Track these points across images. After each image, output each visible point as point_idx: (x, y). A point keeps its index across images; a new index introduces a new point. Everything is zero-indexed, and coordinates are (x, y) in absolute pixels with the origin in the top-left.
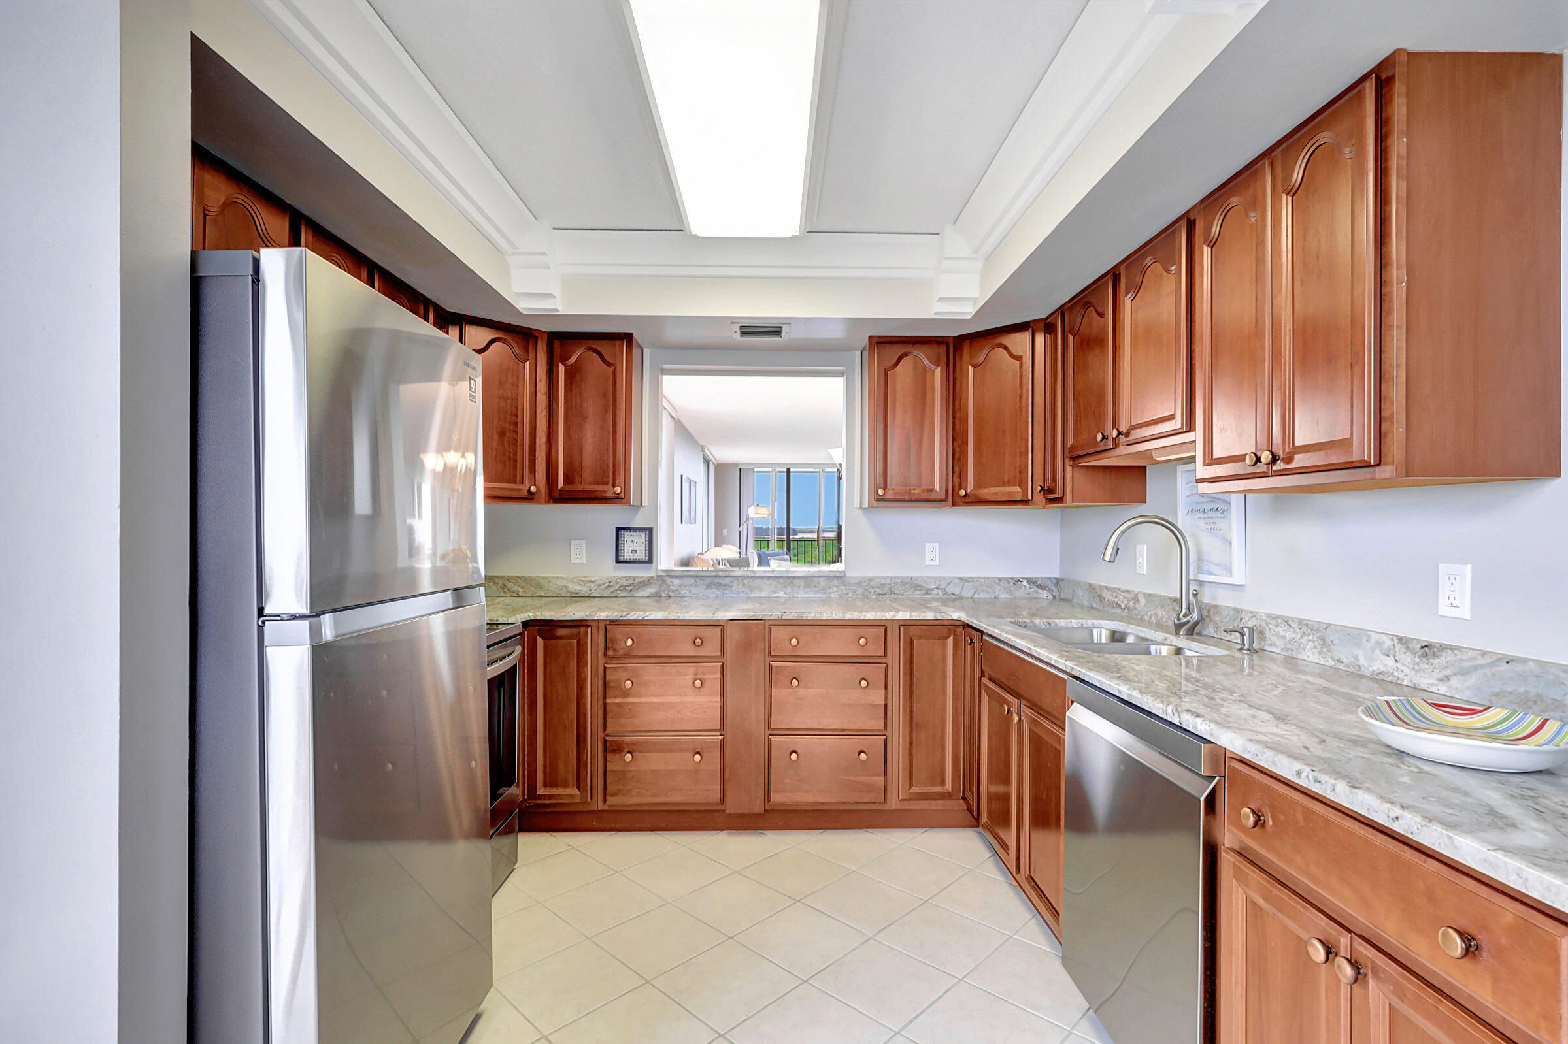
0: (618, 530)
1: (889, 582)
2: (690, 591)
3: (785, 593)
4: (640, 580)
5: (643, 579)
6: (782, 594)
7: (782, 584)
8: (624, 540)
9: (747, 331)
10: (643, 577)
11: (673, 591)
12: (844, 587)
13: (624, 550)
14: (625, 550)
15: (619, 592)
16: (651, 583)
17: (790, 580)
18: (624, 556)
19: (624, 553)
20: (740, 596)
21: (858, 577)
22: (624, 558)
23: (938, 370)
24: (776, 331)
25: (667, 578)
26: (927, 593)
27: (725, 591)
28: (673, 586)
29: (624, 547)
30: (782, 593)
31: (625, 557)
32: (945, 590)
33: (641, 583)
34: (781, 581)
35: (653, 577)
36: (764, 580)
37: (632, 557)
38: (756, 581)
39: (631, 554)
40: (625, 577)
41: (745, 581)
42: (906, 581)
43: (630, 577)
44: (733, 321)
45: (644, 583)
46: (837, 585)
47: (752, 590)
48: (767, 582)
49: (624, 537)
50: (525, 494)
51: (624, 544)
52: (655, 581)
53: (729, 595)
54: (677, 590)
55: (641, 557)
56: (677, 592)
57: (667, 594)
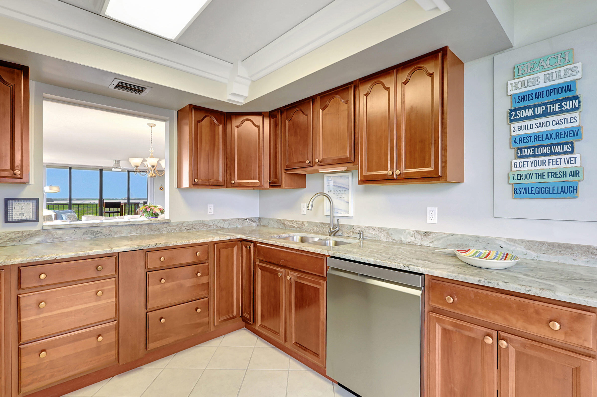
0: (6, 201)
1: (192, 224)
2: (71, 237)
3: (136, 233)
4: (28, 233)
5: (31, 232)
6: (134, 234)
7: (134, 228)
8: (12, 207)
9: (120, 86)
10: (31, 231)
11: (57, 238)
12: (169, 228)
13: (12, 214)
14: (14, 215)
15: (8, 242)
16: (38, 234)
17: (139, 226)
18: (12, 218)
19: (12, 216)
20: (108, 237)
21: (176, 222)
22: (12, 220)
23: (221, 126)
24: (139, 89)
25: (51, 230)
26: (209, 227)
27: (97, 235)
28: (57, 235)
29: (12, 211)
30: (135, 233)
31: (14, 219)
32: (217, 226)
33: (29, 235)
34: (134, 227)
35: (40, 231)
36: (124, 227)
37: (20, 218)
38: (118, 228)
39: (19, 216)
40: (14, 232)
41: (111, 228)
42: (199, 222)
43: (19, 232)
44: (116, 76)
45: (31, 235)
46: (166, 226)
47: (116, 233)
48: (126, 228)
49: (12, 205)
51: (12, 209)
52: (42, 233)
53: (99, 237)
54: (60, 237)
55: (28, 218)
56: (60, 239)
57: (52, 240)
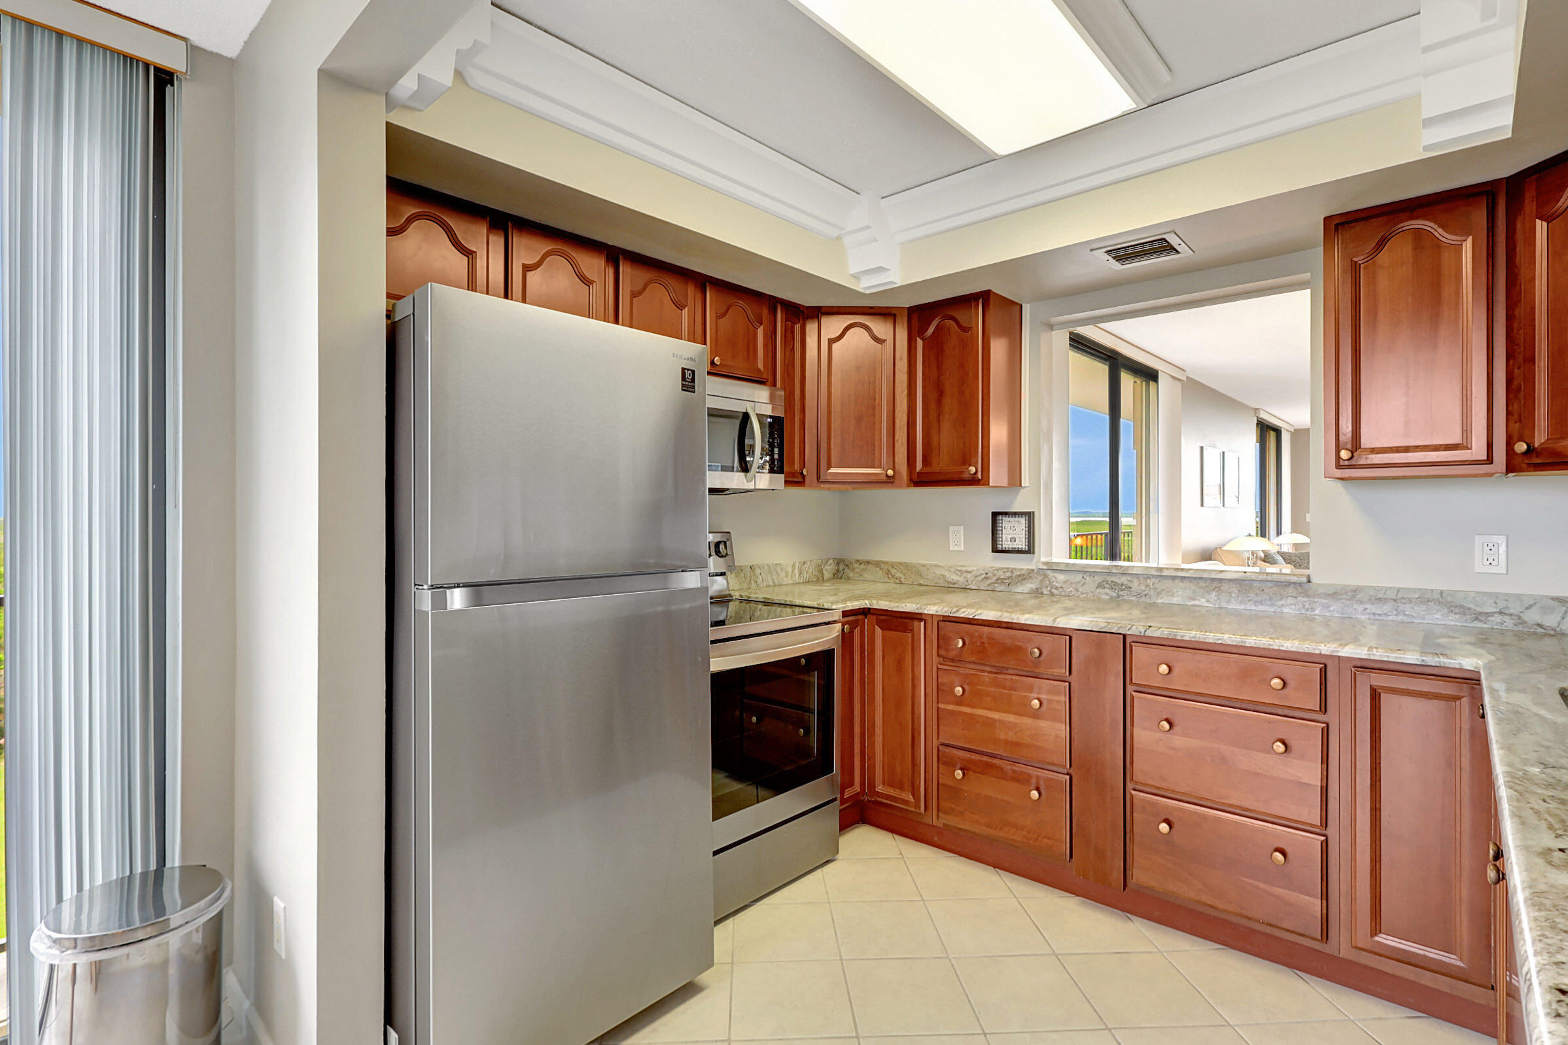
0: (995, 515)
1: (1394, 597)
2: (1077, 590)
3: (1208, 601)
4: (1018, 573)
5: (1023, 572)
6: (1203, 602)
7: (1202, 588)
8: (1002, 527)
10: (1023, 569)
11: (1057, 588)
12: (1305, 599)
13: (1002, 538)
14: (1004, 539)
15: (996, 585)
16: (1031, 577)
17: (1215, 584)
18: (1002, 545)
19: (1002, 541)
20: (1142, 600)
21: (1331, 585)
22: (1002, 548)
24: (1162, 247)
25: (1049, 572)
26: (1476, 619)
27: (1121, 593)
28: (1057, 582)
29: (1002, 534)
30: (1204, 600)
31: (1004, 546)
32: (1520, 618)
33: (1019, 576)
34: (1202, 584)
35: (1033, 570)
36: (1177, 581)
37: (1011, 546)
38: (1165, 581)
39: (1010, 543)
40: (1003, 568)
41: (1148, 581)
42: (1429, 596)
43: (1007, 568)
45: (1024, 577)
46: (1294, 594)
47: (1159, 594)
48: (1181, 584)
49: (1002, 523)
50: (884, 478)
51: (1002, 530)
52: (1036, 575)
53: (1126, 597)
54: (1061, 587)
55: (1020, 547)
56: (1061, 590)
57: (1050, 591)
